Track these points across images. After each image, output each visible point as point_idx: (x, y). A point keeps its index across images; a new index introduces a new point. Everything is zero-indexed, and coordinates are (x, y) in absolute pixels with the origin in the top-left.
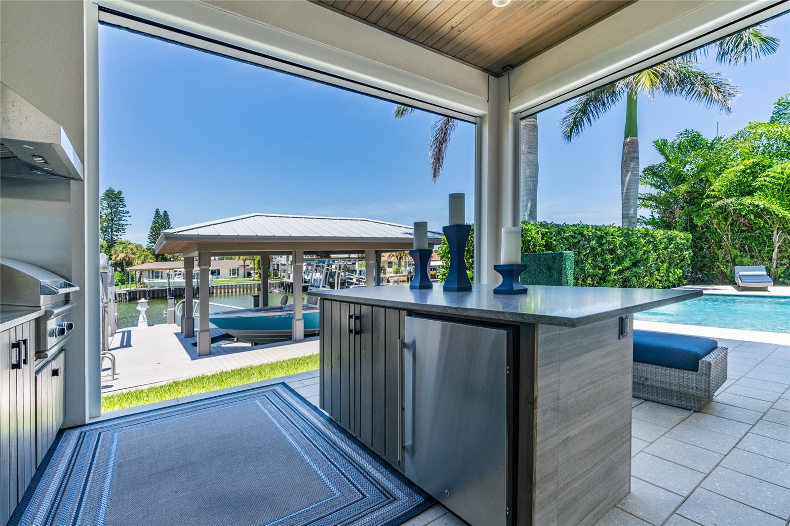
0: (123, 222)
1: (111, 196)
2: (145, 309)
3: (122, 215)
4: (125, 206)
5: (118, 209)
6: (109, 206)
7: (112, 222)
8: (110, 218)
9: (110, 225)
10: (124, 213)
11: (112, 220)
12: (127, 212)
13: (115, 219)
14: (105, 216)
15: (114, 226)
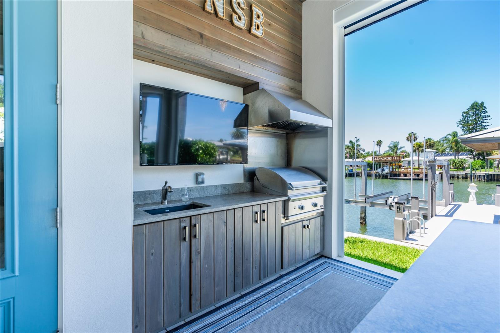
0: (485, 124)
1: (475, 107)
2: (475, 191)
4: (486, 112)
5: (480, 115)
6: (474, 114)
7: (476, 125)
8: (475, 123)
9: (475, 127)
10: (485, 118)
11: (476, 123)
12: (489, 116)
13: (479, 123)
14: (471, 121)
15: (478, 127)
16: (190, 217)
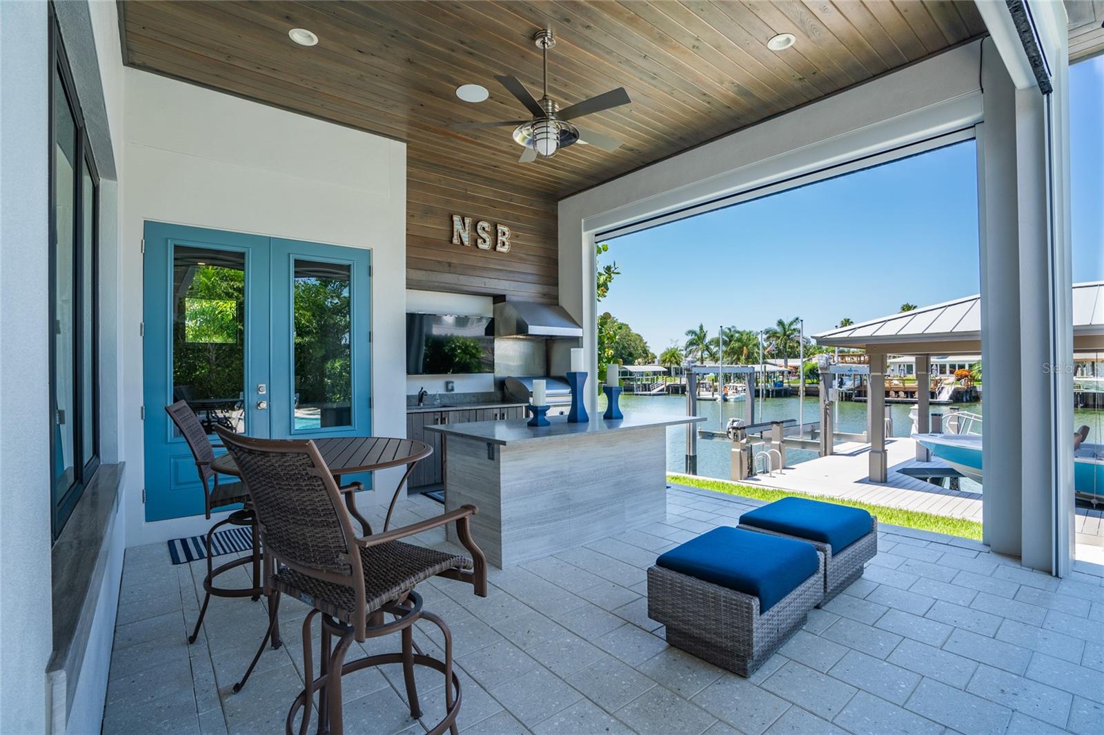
16: (441, 412)
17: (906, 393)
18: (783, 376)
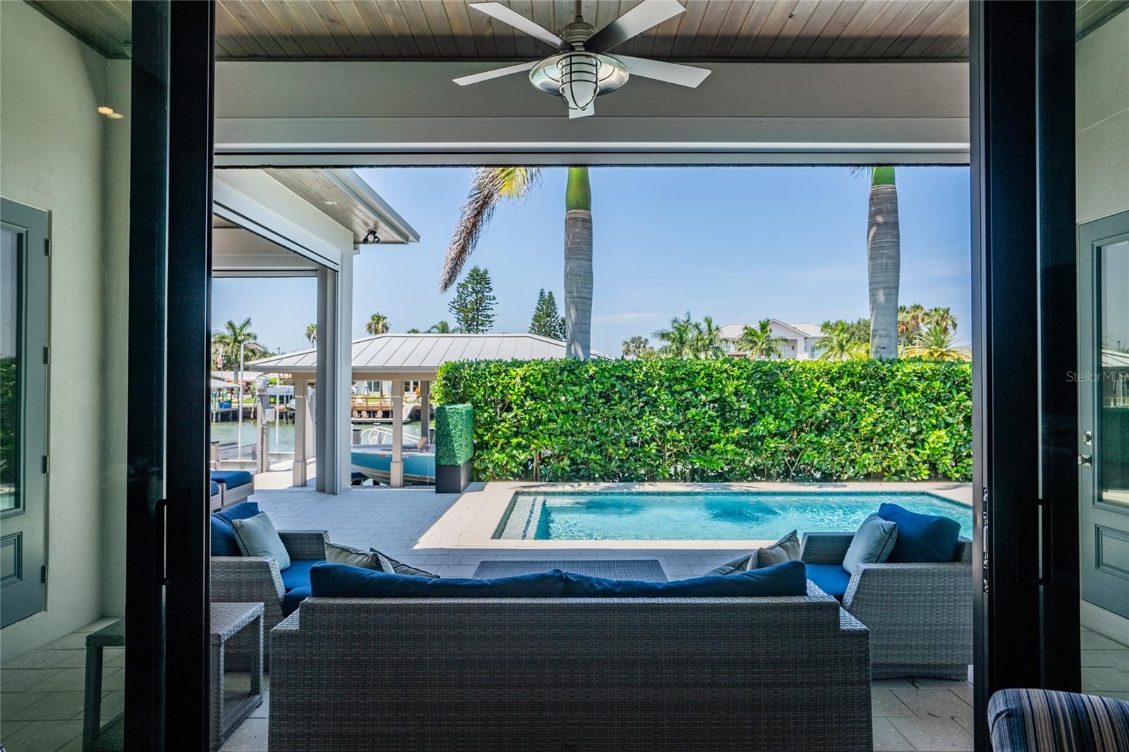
1: (476, 277)
3: (488, 302)
4: (491, 289)
5: (483, 294)
6: (473, 289)
7: (478, 312)
8: (475, 308)
9: (475, 317)
10: (490, 300)
12: (494, 298)
13: (481, 308)
14: (470, 304)
17: (369, 412)
18: (232, 394)
